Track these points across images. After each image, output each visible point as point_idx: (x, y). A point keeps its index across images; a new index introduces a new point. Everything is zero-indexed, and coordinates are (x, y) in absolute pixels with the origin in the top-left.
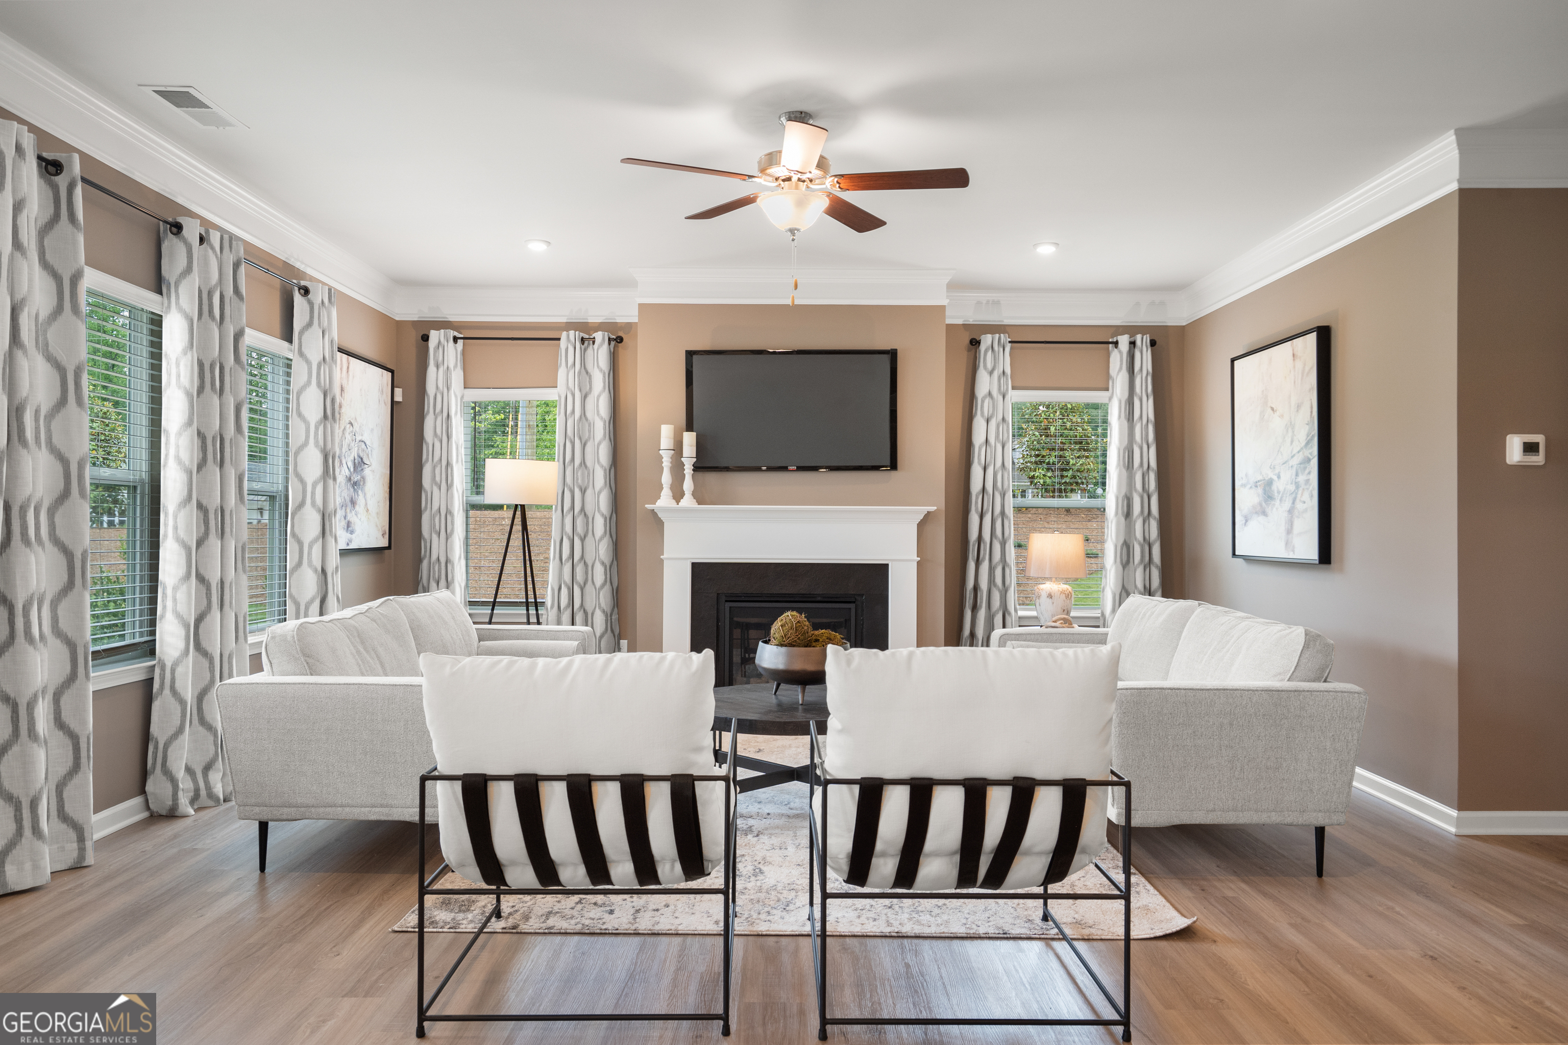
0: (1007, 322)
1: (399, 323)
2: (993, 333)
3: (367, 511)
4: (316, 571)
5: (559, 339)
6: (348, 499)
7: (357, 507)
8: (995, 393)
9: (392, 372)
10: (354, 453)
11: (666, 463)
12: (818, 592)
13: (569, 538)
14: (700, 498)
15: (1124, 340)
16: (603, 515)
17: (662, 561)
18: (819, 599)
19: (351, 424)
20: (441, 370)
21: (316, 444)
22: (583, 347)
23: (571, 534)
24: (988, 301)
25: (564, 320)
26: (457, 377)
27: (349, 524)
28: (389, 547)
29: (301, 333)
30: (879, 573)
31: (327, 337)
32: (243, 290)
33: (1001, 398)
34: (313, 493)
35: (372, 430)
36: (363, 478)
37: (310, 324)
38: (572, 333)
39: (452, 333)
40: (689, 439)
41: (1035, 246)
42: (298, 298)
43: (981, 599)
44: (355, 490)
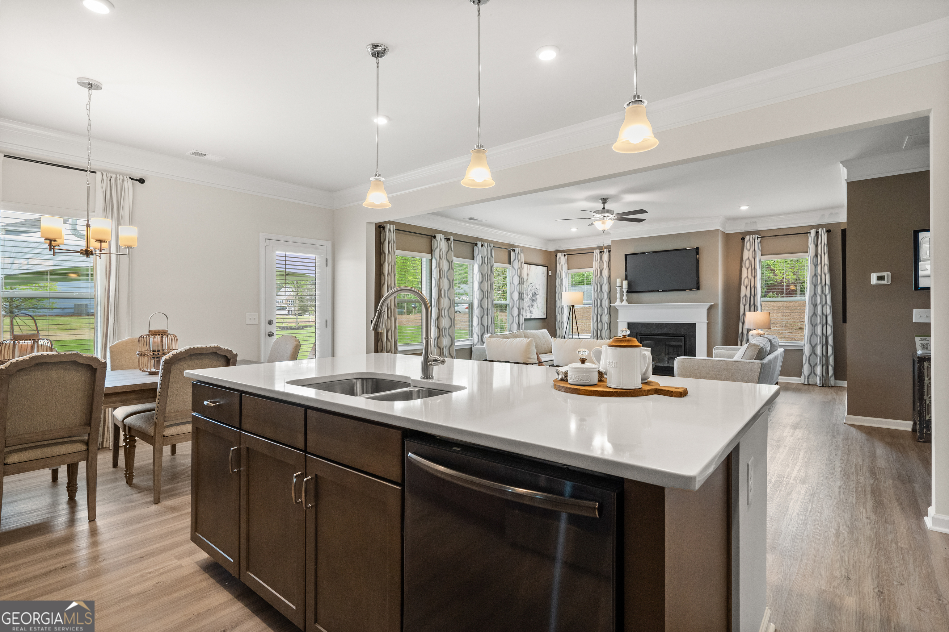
0: (759, 229)
1: (550, 252)
2: (750, 235)
3: (538, 307)
4: (517, 324)
5: (593, 252)
6: (530, 305)
7: (534, 307)
8: (751, 258)
9: (547, 267)
10: (533, 291)
11: (618, 291)
12: (671, 333)
13: (596, 315)
14: (629, 301)
15: (813, 232)
16: (606, 307)
17: (618, 322)
18: (671, 335)
19: (531, 283)
20: (560, 265)
21: (517, 291)
22: (601, 254)
23: (597, 314)
24: (751, 222)
25: (596, 246)
26: (565, 267)
27: (531, 312)
28: (547, 318)
29: (513, 262)
30: (693, 326)
31: (520, 262)
32: (493, 255)
33: (753, 260)
34: (516, 304)
35: (539, 284)
36: (536, 299)
37: (515, 259)
38: (597, 250)
39: (563, 254)
40: (625, 283)
41: (740, 207)
42: (512, 253)
43: (744, 337)
44: (533, 302)
